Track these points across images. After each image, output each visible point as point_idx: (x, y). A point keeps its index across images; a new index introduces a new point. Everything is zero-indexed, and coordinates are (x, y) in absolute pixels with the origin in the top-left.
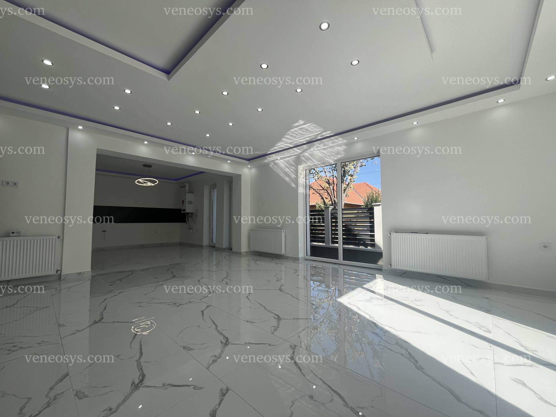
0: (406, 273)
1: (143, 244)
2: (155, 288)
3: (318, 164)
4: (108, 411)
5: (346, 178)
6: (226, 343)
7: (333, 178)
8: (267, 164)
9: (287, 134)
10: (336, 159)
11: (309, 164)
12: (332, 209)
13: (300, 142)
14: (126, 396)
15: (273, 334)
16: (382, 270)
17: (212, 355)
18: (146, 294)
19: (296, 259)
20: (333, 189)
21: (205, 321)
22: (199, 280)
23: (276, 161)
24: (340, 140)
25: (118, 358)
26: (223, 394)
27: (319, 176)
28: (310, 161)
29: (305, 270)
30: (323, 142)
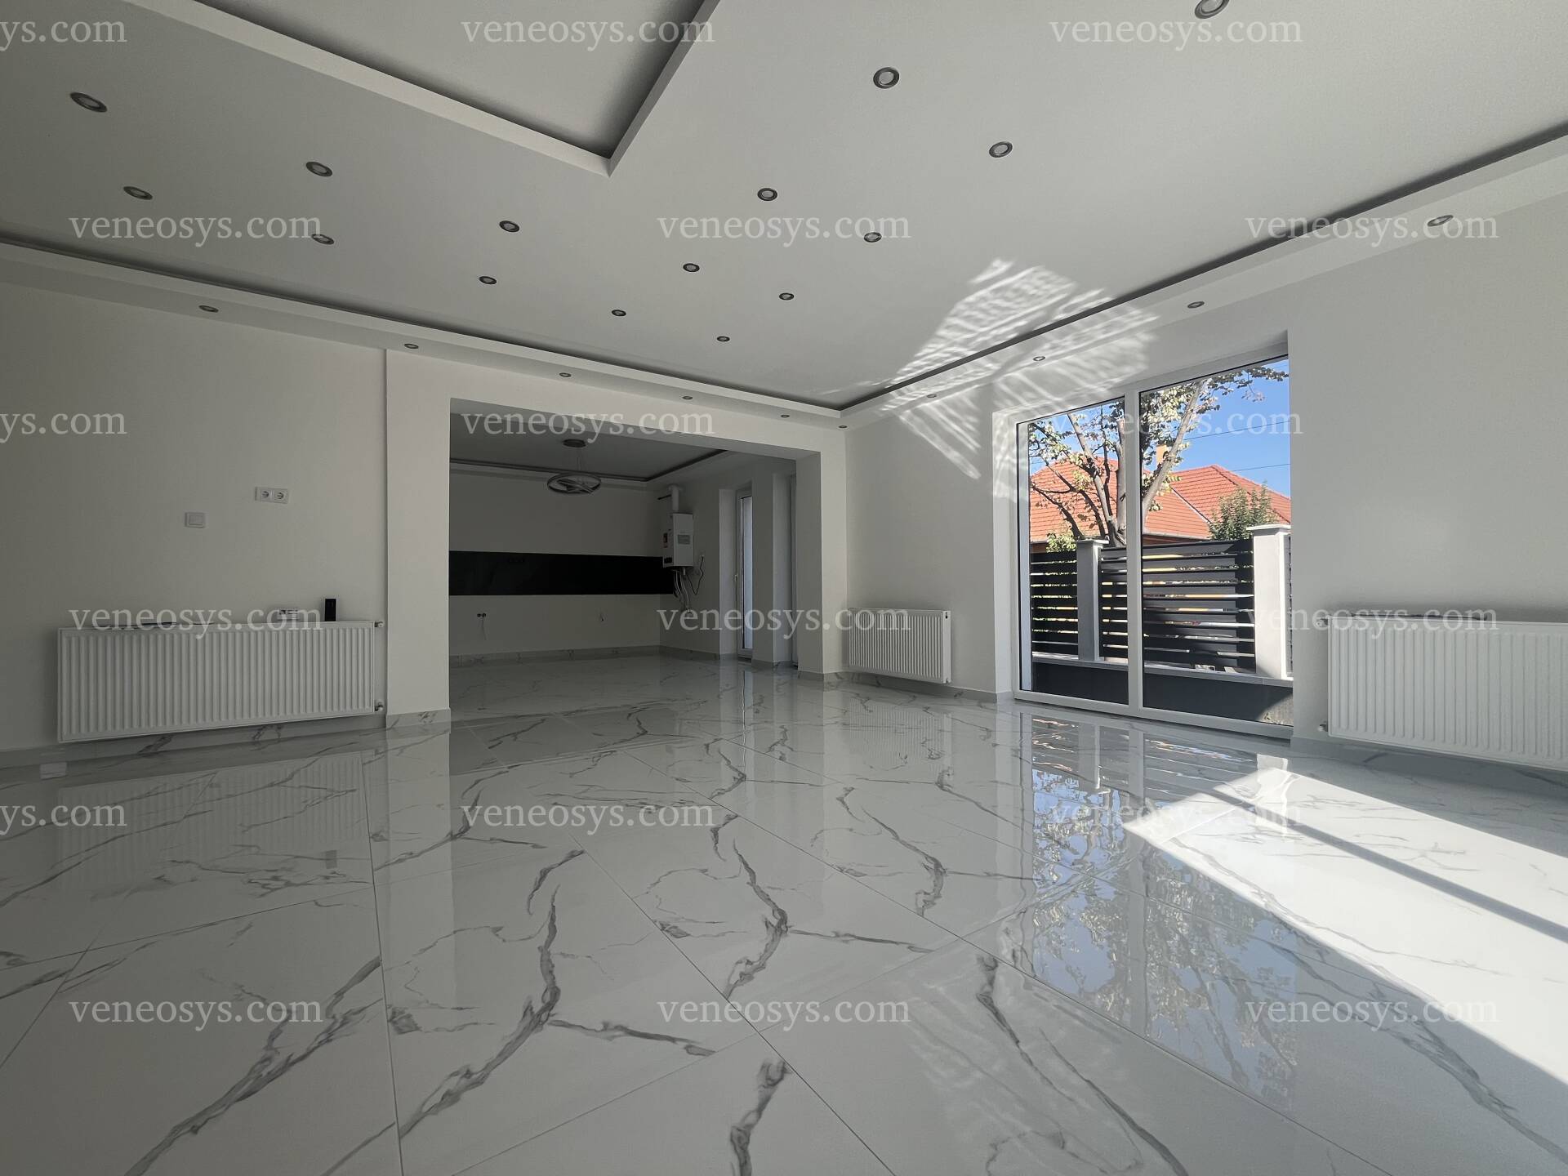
0: (1385, 754)
1: (572, 648)
2: (596, 759)
3: (1058, 404)
4: (462, 1078)
5: (1149, 450)
6: (779, 926)
7: (1106, 452)
8: (891, 418)
9: (953, 311)
10: (1117, 380)
11: (1029, 406)
12: (1102, 547)
13: (995, 337)
14: (509, 1043)
15: (922, 916)
16: (1288, 741)
17: (739, 959)
18: (572, 775)
19: (986, 699)
20: (1106, 488)
21: (720, 857)
22: (707, 746)
23: (918, 404)
24: (1134, 315)
25: (497, 935)
26: (770, 1082)
27: (1058, 448)
28: (1030, 395)
29: (1017, 732)
30: (1074, 329)
